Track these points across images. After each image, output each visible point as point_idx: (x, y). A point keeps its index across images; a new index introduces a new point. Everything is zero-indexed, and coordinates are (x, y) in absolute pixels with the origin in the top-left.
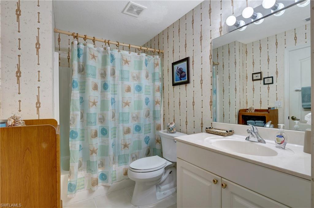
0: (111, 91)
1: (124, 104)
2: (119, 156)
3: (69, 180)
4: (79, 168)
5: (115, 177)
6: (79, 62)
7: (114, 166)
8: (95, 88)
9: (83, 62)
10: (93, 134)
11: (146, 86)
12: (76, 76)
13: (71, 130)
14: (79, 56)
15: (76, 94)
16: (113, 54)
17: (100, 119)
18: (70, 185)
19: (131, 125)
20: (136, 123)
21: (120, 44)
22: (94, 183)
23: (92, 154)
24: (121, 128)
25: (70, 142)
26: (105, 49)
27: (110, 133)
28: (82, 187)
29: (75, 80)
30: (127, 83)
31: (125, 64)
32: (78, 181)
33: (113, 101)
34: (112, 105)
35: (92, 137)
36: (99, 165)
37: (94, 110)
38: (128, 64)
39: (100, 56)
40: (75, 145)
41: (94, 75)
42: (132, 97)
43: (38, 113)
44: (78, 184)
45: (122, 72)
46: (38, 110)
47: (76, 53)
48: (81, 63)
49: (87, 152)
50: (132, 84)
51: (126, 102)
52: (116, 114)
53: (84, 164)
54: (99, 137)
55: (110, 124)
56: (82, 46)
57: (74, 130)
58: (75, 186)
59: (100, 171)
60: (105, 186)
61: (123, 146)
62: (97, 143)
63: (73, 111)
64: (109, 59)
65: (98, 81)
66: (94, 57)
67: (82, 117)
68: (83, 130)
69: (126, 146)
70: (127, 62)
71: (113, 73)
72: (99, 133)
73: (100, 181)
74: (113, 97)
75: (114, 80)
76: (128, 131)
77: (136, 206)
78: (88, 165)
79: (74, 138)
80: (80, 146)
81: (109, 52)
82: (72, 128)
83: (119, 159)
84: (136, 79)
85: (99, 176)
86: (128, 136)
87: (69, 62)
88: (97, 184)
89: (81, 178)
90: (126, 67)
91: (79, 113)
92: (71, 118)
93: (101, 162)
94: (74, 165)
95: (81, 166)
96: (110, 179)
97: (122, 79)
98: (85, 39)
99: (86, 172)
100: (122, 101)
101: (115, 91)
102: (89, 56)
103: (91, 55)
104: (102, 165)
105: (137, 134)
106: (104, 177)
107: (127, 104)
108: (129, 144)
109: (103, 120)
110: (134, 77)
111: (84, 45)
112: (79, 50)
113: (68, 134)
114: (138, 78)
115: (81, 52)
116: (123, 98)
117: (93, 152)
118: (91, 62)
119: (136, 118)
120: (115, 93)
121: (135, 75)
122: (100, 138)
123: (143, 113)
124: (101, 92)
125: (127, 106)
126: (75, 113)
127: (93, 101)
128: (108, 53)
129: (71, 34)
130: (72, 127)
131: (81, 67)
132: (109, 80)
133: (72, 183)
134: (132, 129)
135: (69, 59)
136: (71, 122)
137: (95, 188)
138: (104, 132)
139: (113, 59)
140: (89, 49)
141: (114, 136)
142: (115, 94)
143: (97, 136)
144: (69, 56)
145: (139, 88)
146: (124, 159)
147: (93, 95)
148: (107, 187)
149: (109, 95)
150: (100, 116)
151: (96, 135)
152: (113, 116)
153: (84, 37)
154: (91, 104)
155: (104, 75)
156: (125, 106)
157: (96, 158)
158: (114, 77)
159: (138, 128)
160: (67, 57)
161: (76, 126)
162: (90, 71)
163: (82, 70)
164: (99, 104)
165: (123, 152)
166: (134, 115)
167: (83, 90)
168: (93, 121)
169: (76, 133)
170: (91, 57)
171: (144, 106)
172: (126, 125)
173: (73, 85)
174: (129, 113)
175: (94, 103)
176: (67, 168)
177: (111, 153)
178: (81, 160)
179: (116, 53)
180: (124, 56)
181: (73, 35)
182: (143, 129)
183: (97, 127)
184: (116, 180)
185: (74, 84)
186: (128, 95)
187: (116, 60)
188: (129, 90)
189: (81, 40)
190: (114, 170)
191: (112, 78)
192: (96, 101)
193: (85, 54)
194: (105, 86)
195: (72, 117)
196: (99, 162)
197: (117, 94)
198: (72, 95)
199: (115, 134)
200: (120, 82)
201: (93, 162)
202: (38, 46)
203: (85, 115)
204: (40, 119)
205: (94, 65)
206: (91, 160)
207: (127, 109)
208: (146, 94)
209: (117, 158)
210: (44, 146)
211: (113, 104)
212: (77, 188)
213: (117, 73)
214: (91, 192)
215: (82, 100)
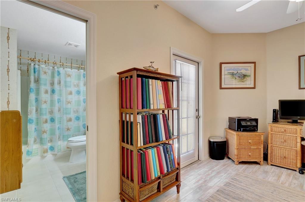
0: (58, 94)
1: (67, 103)
2: (63, 136)
3: (27, 149)
4: (34, 142)
5: (61, 149)
6: (34, 76)
7: (59, 142)
8: (46, 92)
9: (37, 76)
10: (44, 121)
11: (83, 91)
12: (33, 85)
13: (29, 118)
14: (35, 72)
15: (32, 96)
16: (59, 71)
17: (49, 112)
18: (28, 152)
19: (73, 116)
20: (76, 115)
21: (64, 64)
22: (46, 151)
23: (43, 133)
24: (65, 118)
25: (28, 126)
26: (53, 67)
27: (56, 121)
28: (37, 154)
29: (32, 87)
30: (69, 89)
31: (68, 77)
32: (33, 150)
33: (59, 101)
34: (58, 103)
35: (44, 123)
36: (48, 141)
37: (45, 107)
38: (70, 77)
39: (50, 72)
40: (31, 128)
41: (45, 84)
42: (74, 98)
44: (33, 152)
45: (65, 82)
46: (8, 106)
47: (32, 71)
48: (36, 77)
49: (40, 133)
50: (74, 90)
51: (68, 101)
52: (61, 109)
53: (38, 140)
54: (49, 123)
55: (57, 116)
56: (37, 66)
57: (31, 118)
58: (31, 152)
59: (49, 145)
60: (53, 154)
61: (66, 130)
62: (47, 127)
63: (30, 106)
64: (56, 75)
65: (49, 88)
66: (45, 73)
67: (37, 110)
68: (37, 119)
69: (68, 129)
70: (69, 76)
71: (59, 83)
72: (49, 121)
73: (49, 151)
74: (59, 98)
75: (60, 87)
76: (70, 120)
78: (40, 140)
79: (30, 123)
80: (35, 128)
81: (56, 69)
82: (30, 117)
83: (63, 138)
84: (76, 86)
85: (49, 148)
86: (70, 123)
87: (28, 72)
88: (47, 152)
89: (36, 149)
90: (68, 79)
91: (34, 108)
92: (29, 111)
93: (50, 139)
94: (31, 139)
95: (36, 141)
96: (56, 149)
97: (66, 86)
98: (39, 61)
99: (39, 145)
100: (66, 101)
101: (60, 94)
102: (42, 73)
103: (43, 72)
104: (51, 141)
105: (77, 122)
106: (52, 148)
107: (69, 102)
108: (70, 128)
109: (51, 112)
110: (75, 85)
111: (39, 65)
112: (34, 69)
113: (27, 121)
114: (78, 85)
115: (36, 70)
116: (66, 98)
117: (44, 132)
118: (43, 76)
119: (77, 111)
120: (60, 95)
121: (75, 84)
122: (50, 124)
123: (81, 109)
124: (51, 95)
125: (69, 104)
126: (32, 108)
127: (44, 100)
128: (55, 71)
129: (29, 59)
130: (29, 117)
131: (36, 79)
132: (56, 87)
133: (29, 150)
134: (73, 119)
135: (28, 70)
136: (29, 113)
137: (46, 154)
138: (52, 120)
139: (59, 73)
140: (42, 68)
141: (60, 123)
142: (60, 96)
143: (47, 122)
144: (28, 68)
145: (78, 92)
146: (67, 138)
147: (44, 97)
148: (55, 155)
149: (56, 97)
150: (50, 110)
151: (46, 122)
152: (59, 110)
153: (39, 60)
154: (43, 102)
155: (52, 84)
156: (68, 104)
157: (46, 136)
158: (60, 85)
159: (78, 118)
161: (32, 115)
162: (42, 82)
163: (37, 81)
164: (49, 102)
165: (66, 133)
166: (75, 110)
167: (38, 93)
168: (44, 112)
169: (32, 120)
170: (43, 73)
171: (82, 104)
172: (69, 116)
173: (30, 91)
174: (71, 108)
175: (45, 102)
176: (26, 143)
177: (57, 132)
178: (36, 137)
179: (61, 70)
180: (67, 72)
181: (30, 59)
182: (81, 119)
183: (48, 117)
184: (61, 151)
185: (31, 90)
186: (70, 97)
187: (61, 74)
188: (71, 93)
189: (37, 62)
190: (59, 144)
191: (59, 86)
192: (46, 100)
193: (39, 71)
194: (53, 91)
195: (29, 110)
196: (48, 139)
197: (62, 96)
198: (30, 96)
199: (61, 122)
200: (64, 88)
201: (44, 138)
202: (8, 71)
203: (39, 110)
204: (9, 110)
205: (45, 78)
206: (43, 137)
207: (69, 106)
208: (84, 96)
209: (62, 137)
211: (59, 103)
212: (33, 155)
213: (62, 83)
214: (43, 157)
215: (37, 100)
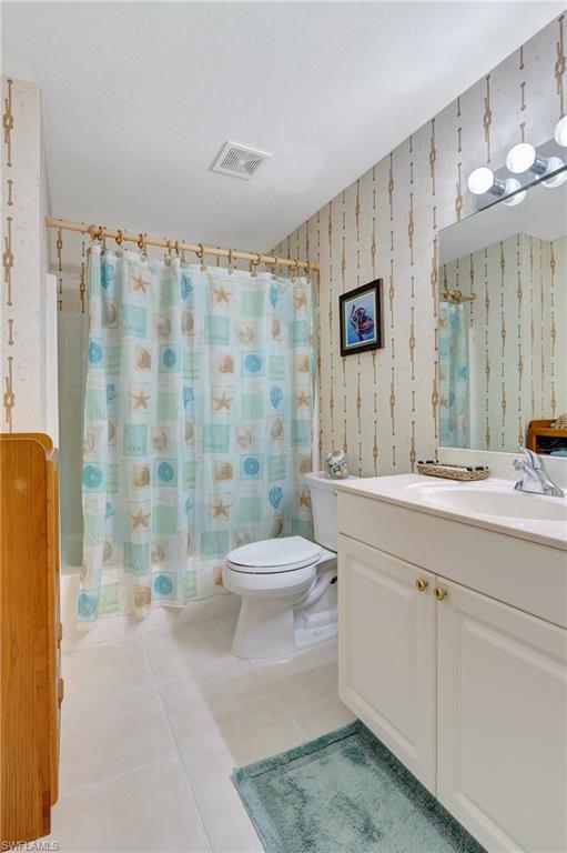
0: (184, 370)
1: (216, 404)
2: (203, 535)
3: (81, 587)
4: (104, 560)
5: (194, 588)
6: (104, 298)
7: (191, 559)
8: (145, 361)
9: (115, 299)
10: (140, 476)
11: (272, 356)
12: (98, 333)
13: (85, 466)
14: (104, 282)
15: (97, 377)
16: (188, 276)
17: (156, 440)
18: (84, 599)
19: (235, 456)
20: (247, 452)
21: (206, 250)
22: (143, 599)
23: (136, 525)
24: (209, 465)
25: (83, 495)
26: (168, 263)
27: (181, 476)
28: (115, 606)
29: (96, 341)
30: (223, 350)
31: (219, 300)
32: (101, 592)
33: (189, 395)
34: (185, 405)
35: (136, 485)
36: (153, 555)
37: (141, 419)
38: (227, 300)
39: (155, 283)
40: (96, 502)
41: (141, 331)
42: (237, 385)
43: (9, 420)
44: (102, 600)
45: (210, 320)
46: (9, 412)
47: (96, 275)
48: (110, 301)
49: (126, 520)
50: (238, 352)
51: (220, 397)
52: (196, 429)
53: (117, 551)
54: (154, 485)
55: (182, 455)
56: (111, 258)
57: (93, 466)
58: (95, 603)
59: (156, 570)
60: (169, 609)
61: (213, 511)
62: (147, 498)
63: (91, 418)
64: (178, 290)
65: (152, 345)
66: (140, 284)
67: (112, 433)
68: (114, 466)
69: (220, 510)
70: (223, 296)
71: (189, 325)
72: (153, 475)
73: (155, 594)
74: (188, 386)
75: (191, 343)
76: (226, 473)
77: (242, 658)
78: (128, 556)
79: (92, 484)
80: (108, 505)
81: (179, 271)
82: (90, 459)
83: (202, 543)
84: (247, 338)
85: (154, 583)
86: (225, 485)
87: (82, 299)
88: (149, 601)
89: (110, 586)
90: (220, 310)
91: (105, 424)
92: (85, 434)
93: (159, 547)
94: (94, 551)
95: (109, 556)
96: (180, 591)
97: (212, 338)
98: (119, 240)
99: (122, 570)
100: (211, 397)
101: (192, 371)
102: (128, 282)
103: (134, 278)
104: (161, 555)
105: (249, 481)
106: (165, 585)
107: (224, 403)
108: (228, 506)
109: (162, 442)
110: (241, 335)
111: (118, 254)
112: (103, 269)
113: (80, 476)
114: (252, 336)
115: (109, 273)
116: (212, 387)
117: (140, 520)
118: (132, 298)
119: (249, 439)
120: (192, 374)
121: (244, 329)
122: (157, 488)
123: (264, 427)
124: (159, 372)
125: (224, 408)
126: (97, 424)
127: (138, 395)
128: (175, 275)
129: (86, 229)
130: (87, 459)
131: (110, 309)
132: (179, 341)
133: (88, 594)
134: (237, 467)
135: (82, 292)
136: (86, 446)
137: (143, 611)
138: (167, 473)
139: (188, 288)
140: (129, 264)
141: (190, 483)
142: (193, 378)
143: (148, 483)
144: (82, 285)
145: (254, 363)
146: (216, 544)
147: (140, 380)
148: (173, 611)
149: (179, 380)
150: (157, 434)
151: (145, 479)
152: (189, 434)
153: (117, 234)
154: (134, 402)
155: (165, 330)
156: (219, 408)
157: (145, 537)
158: (191, 335)
159: (251, 466)
160: (78, 288)
161: (98, 455)
162: (130, 319)
163: (113, 318)
164: (153, 401)
165: (214, 525)
166: (242, 433)
167: (115, 367)
168: (138, 443)
169: (98, 474)
170: (133, 284)
171: (268, 409)
172: (222, 458)
173: (91, 356)
174: (228, 426)
175: (142, 401)
176: (77, 560)
177: (184, 524)
178: (110, 540)
179: (195, 272)
180: (215, 281)
181: (89, 231)
182: (265, 469)
183: (149, 459)
184: (195, 595)
185: (93, 352)
186: (225, 381)
187: (195, 291)
188: (228, 367)
189: (110, 243)
190: (190, 569)
191: (186, 337)
192: (145, 395)
193: (119, 277)
194: (168, 358)
195: (88, 434)
196: (153, 548)
197: (197, 378)
198: (88, 378)
199: (194, 480)
200: (206, 348)
201: (140, 546)
202: (8, 262)
203: (120, 431)
204: (13, 432)
205: (140, 305)
206: (133, 543)
207: (222, 417)
208: (273, 379)
209: (198, 539)
210: (20, 485)
211: (189, 403)
212: (100, 610)
213: (199, 323)
214: (134, 620)
215: (113, 393)
